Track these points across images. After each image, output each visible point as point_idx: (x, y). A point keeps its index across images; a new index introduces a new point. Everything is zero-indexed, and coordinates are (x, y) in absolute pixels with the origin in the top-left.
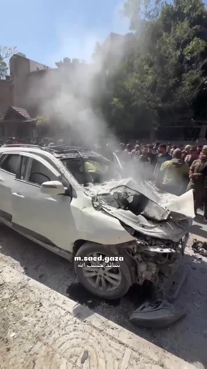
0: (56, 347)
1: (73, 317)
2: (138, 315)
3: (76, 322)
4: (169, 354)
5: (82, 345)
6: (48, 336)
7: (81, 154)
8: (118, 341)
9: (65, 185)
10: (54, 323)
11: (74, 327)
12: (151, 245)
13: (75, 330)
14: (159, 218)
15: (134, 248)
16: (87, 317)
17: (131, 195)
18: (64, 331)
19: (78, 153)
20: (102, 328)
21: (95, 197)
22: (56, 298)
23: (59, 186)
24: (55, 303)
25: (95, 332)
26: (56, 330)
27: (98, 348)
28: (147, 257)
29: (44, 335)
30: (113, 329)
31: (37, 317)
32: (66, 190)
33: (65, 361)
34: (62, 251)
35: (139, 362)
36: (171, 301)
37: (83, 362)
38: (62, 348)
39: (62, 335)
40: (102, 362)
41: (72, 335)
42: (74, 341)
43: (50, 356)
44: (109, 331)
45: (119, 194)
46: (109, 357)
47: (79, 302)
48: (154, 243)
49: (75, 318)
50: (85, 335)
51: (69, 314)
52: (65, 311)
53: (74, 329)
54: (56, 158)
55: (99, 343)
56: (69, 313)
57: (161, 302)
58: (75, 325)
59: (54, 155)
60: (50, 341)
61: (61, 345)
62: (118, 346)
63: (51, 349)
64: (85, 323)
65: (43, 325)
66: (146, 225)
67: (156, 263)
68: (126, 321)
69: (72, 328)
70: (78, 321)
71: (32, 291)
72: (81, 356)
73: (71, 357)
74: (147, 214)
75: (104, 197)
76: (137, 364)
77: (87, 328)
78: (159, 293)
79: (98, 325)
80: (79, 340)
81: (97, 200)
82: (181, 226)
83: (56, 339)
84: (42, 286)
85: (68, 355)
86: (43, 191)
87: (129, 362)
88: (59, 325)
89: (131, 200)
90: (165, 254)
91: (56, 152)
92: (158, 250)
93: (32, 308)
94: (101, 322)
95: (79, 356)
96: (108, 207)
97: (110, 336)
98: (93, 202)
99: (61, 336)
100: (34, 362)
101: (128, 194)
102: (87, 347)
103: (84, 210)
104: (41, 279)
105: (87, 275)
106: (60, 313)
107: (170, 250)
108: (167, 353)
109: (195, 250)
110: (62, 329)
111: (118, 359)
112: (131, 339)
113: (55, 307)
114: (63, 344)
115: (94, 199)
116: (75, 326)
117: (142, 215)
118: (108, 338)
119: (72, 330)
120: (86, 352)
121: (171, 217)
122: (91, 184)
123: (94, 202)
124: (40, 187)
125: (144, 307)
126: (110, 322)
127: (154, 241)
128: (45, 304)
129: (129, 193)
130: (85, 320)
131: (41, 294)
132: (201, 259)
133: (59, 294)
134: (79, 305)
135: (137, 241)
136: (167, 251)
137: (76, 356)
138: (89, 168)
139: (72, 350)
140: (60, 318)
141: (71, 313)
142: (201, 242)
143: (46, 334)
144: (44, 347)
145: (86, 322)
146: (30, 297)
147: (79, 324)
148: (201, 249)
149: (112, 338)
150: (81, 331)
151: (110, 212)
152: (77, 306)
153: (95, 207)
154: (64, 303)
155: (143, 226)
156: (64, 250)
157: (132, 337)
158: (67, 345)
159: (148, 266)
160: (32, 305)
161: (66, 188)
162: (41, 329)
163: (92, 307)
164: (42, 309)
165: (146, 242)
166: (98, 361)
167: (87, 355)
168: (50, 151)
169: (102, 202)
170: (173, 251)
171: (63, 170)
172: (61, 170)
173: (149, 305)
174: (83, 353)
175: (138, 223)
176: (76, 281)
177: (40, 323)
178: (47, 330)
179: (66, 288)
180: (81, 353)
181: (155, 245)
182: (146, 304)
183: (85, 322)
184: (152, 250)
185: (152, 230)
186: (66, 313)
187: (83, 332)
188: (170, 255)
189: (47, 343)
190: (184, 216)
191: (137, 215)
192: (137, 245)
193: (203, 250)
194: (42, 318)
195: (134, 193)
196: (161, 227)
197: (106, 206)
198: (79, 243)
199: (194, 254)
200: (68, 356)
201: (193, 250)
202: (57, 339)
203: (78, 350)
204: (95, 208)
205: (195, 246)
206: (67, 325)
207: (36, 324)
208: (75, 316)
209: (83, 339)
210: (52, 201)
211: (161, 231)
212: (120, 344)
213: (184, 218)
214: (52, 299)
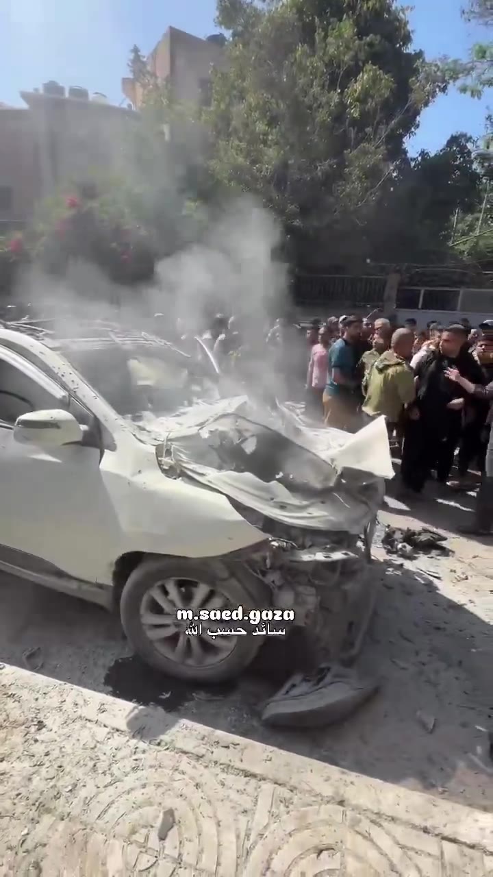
0: (91, 818)
1: (128, 738)
2: (283, 705)
3: (137, 750)
4: (353, 776)
5: (158, 800)
6: (67, 798)
7: (116, 340)
8: (243, 771)
9: (81, 419)
10: (82, 762)
11: (135, 762)
12: (303, 547)
13: (135, 769)
14: (318, 485)
15: (264, 559)
16: (163, 732)
17: (251, 436)
18: (110, 776)
19: (109, 336)
20: (202, 751)
21: (163, 444)
22: (81, 702)
23: (67, 422)
24: (79, 713)
25: (184, 764)
26: (87, 779)
27: (196, 796)
28: (294, 574)
29: (57, 797)
30: (227, 747)
31: (33, 756)
32: (85, 432)
33: (117, 844)
34: (85, 587)
35: (291, 807)
36: (349, 663)
37: (162, 838)
38: (107, 817)
39: (106, 786)
40: (209, 827)
41: (130, 781)
42: (138, 795)
43: (77, 844)
44: (220, 754)
45: (223, 436)
46: (224, 813)
48: (308, 543)
49: (134, 741)
50: (163, 775)
51: (118, 733)
52: (107, 730)
53: (133, 766)
54: (51, 349)
55: (197, 786)
56: (118, 730)
57: (329, 669)
58: (134, 757)
59: (42, 342)
60: (75, 807)
61: (105, 811)
62: (240, 782)
63: (79, 826)
64: (159, 748)
65: (52, 772)
66: (289, 504)
67: (312, 585)
68: (256, 724)
69: (129, 763)
70: (142, 745)
71: (12, 695)
72: (158, 823)
73: (133, 832)
74: (291, 477)
75: (183, 444)
76: (288, 813)
77: (166, 757)
78: (323, 648)
79: (189, 745)
80: (150, 790)
81: (168, 453)
82: (364, 499)
83: (89, 798)
84: (40, 679)
85: (124, 828)
86: (20, 438)
87: (269, 812)
88: (95, 766)
89: (250, 447)
90: (332, 565)
91: (48, 335)
92: (320, 556)
93: (17, 738)
94: (199, 737)
95: (152, 827)
96: (199, 468)
97: (221, 764)
98: (159, 459)
99: (102, 789)
100: (37, 867)
101: (245, 434)
102: (171, 802)
103: (139, 480)
104: (33, 662)
105: (153, 635)
106: (93, 737)
107: (346, 554)
109: (389, 547)
110: (104, 773)
111: (245, 811)
112: (270, 760)
113: (78, 725)
114: (109, 806)
115: (162, 450)
116: (136, 760)
117: (279, 480)
118: (218, 770)
119: (128, 769)
120: (170, 813)
121: (344, 481)
122: (147, 414)
123: (162, 456)
124: (11, 428)
125: (293, 686)
126: (220, 733)
127: (311, 536)
128: (53, 721)
129: (246, 430)
130: (158, 741)
131: (37, 699)
132: (402, 565)
133: (87, 693)
134: (142, 707)
135: (271, 542)
136: (338, 556)
137: (145, 827)
138: (139, 374)
139: (135, 815)
140: (95, 747)
141: (123, 731)
142: (400, 529)
143: (63, 793)
144: (61, 826)
145: (163, 744)
146: (8, 712)
147: (144, 752)
148: (400, 546)
149: (228, 768)
150: (151, 767)
151: (202, 480)
152: (136, 711)
154: (102, 710)
155: (283, 507)
156: (90, 583)
157: (270, 755)
158: (121, 806)
159: (297, 595)
160: (18, 730)
161: (84, 427)
162: (47, 784)
163: (174, 707)
164: (43, 735)
165: (291, 542)
166: (199, 826)
167: (171, 819)
168: (31, 332)
169: (181, 458)
170: (350, 554)
171: (73, 381)
172: (67, 380)
173: (305, 680)
174: (161, 815)
175: (271, 499)
176: (127, 653)
177: (43, 770)
178: (65, 783)
179: (101, 673)
180: (158, 817)
181: (310, 547)
182: (297, 678)
183: (159, 744)
184: (306, 557)
185: (304, 514)
186: (109, 733)
187: (156, 770)
188: (343, 563)
189: (69, 814)
190: (370, 475)
191: (268, 482)
192: (272, 550)
193: (404, 547)
194: (47, 757)
195: (255, 430)
196: (323, 505)
197: (193, 467)
198: (128, 562)
199: (388, 557)
200: (126, 832)
201: (385, 548)
202: (91, 799)
203: (149, 811)
204: (164, 471)
205: (389, 540)
206: (114, 760)
207: (34, 773)
208: (134, 737)
209: (158, 786)
210: (50, 462)
211: (326, 513)
212: (245, 776)
213: (371, 481)
214: (68, 706)
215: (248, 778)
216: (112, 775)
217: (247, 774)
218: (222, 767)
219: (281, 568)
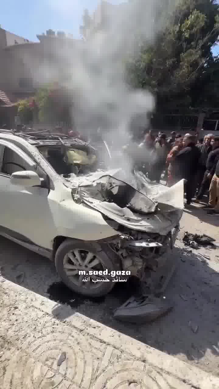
0: (30, 351)
1: (51, 318)
2: (123, 311)
3: (55, 323)
4: (152, 349)
5: (60, 347)
6: (21, 341)
7: (62, 141)
8: (100, 339)
9: (41, 176)
10: (30, 326)
11: (53, 329)
12: (137, 239)
13: (53, 332)
14: (145, 210)
15: (118, 243)
16: (67, 317)
17: (116, 186)
19: (59, 140)
20: (83, 328)
21: (76, 188)
22: (34, 299)
23: (33, 176)
24: (32, 304)
25: (75, 332)
26: (31, 333)
27: (77, 348)
28: (132, 252)
29: (18, 340)
30: (95, 328)
31: (11, 320)
32: (42, 181)
33: (39, 365)
34: (41, 249)
35: (120, 360)
36: (158, 295)
37: (59, 365)
38: (37, 351)
39: (39, 338)
40: (80, 363)
41: (49, 337)
42: (52, 344)
43: (23, 361)
44: (90, 330)
45: (102, 185)
46: (88, 357)
48: (139, 238)
49: (54, 320)
50: (63, 337)
51: (48, 315)
52: (43, 313)
53: (52, 330)
54: (31, 144)
55: (78, 343)
57: (147, 297)
58: (53, 327)
59: (28, 141)
60: (24, 346)
61: (37, 349)
62: (98, 344)
63: (25, 354)
64: (64, 324)
65: (17, 329)
66: (131, 218)
67: (142, 258)
68: (111, 318)
69: (50, 329)
70: (57, 322)
71: (6, 293)
72: (58, 358)
73: (47, 360)
74: (133, 206)
75: (87, 188)
76: (118, 362)
77: (66, 327)
78: (147, 287)
79: (78, 324)
80: (57, 342)
81: (78, 193)
82: (170, 218)
83: (30, 342)
86: (13, 182)
87: (109, 360)
88: (35, 328)
89: (115, 191)
90: (152, 248)
91: (31, 138)
92: (144, 244)
93: (5, 312)
94: (83, 321)
95: (55, 359)
96: (91, 199)
97: (91, 335)
98: (73, 194)
99: (37, 339)
100: (4, 369)
101: (113, 185)
102: (65, 349)
103: (63, 203)
104: (18, 280)
105: (69, 273)
106: (37, 315)
107: (157, 244)
108: (150, 348)
109: (186, 242)
110: (39, 332)
111: (98, 358)
112: (113, 336)
113: (31, 309)
114: (38, 347)
115: (74, 191)
116: (53, 328)
117: (128, 207)
118: (89, 337)
119: (49, 331)
120: (64, 354)
121: (159, 209)
122: (73, 175)
123: (75, 194)
124: (9, 178)
125: (130, 303)
126: (92, 321)
127: (140, 235)
128: (22, 306)
129: (114, 183)
130: (64, 321)
131: (16, 296)
132: (191, 251)
133: (38, 296)
134: (59, 305)
135: (121, 235)
136: (153, 245)
137: (52, 359)
138: (74, 158)
139: (49, 352)
140: (37, 320)
141: (50, 315)
142: (192, 234)
143: (21, 338)
144: (17, 352)
145: (66, 322)
146: (3, 300)
147: (57, 325)
148: (191, 242)
149: (93, 337)
150: (59, 332)
151: (92, 205)
152: (56, 306)
153: (76, 200)
154: (42, 304)
155: (129, 220)
156: (44, 248)
157: (114, 334)
158: (44, 347)
159: (133, 262)
160: (6, 309)
161: (42, 179)
162: (14, 334)
164: (17, 312)
165: (131, 236)
166: (76, 363)
167: (64, 357)
168: (24, 137)
169: (84, 195)
170: (160, 245)
171: (39, 159)
172: (36, 158)
173: (135, 300)
174: (60, 355)
175: (123, 216)
176: (58, 280)
177: (14, 327)
178: (23, 333)
179: (46, 288)
181: (141, 239)
182: (131, 299)
183: (64, 322)
184: (137, 244)
185: (138, 224)
186: (44, 314)
187: (61, 333)
188: (157, 249)
189: (21, 348)
190: (171, 207)
191: (123, 208)
192: (121, 240)
193: (194, 243)
194: (16, 322)
195: (118, 183)
196: (149, 220)
197: (88, 199)
198: (59, 240)
199: (185, 247)
200: (44, 359)
201: (184, 243)
202: (31, 343)
203: (55, 352)
204: (74, 200)
205: (186, 239)
206: (44, 326)
207: (9, 328)
208: (54, 318)
209: (61, 341)
210: (27, 194)
211: (148, 224)
212: (101, 342)
213: (172, 210)
214: (29, 300)
215: (102, 343)
216: (42, 333)
217: (101, 341)
218: (91, 336)
219: (127, 248)
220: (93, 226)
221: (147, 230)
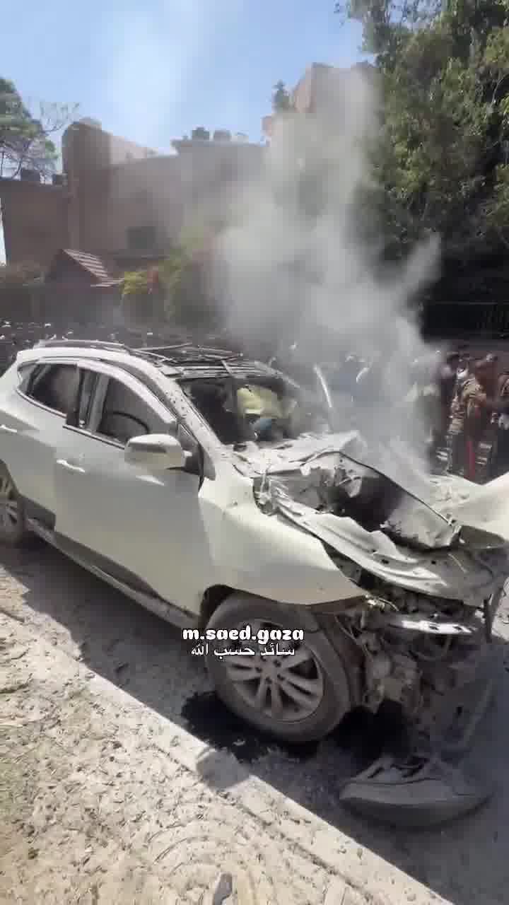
0: (150, 855)
1: (193, 782)
2: (364, 790)
3: (204, 796)
5: (217, 859)
6: (131, 829)
7: (228, 368)
8: (312, 855)
9: (186, 446)
10: (148, 795)
11: (200, 809)
12: (404, 611)
13: (199, 817)
14: (430, 543)
15: (359, 618)
16: (231, 784)
17: (356, 478)
18: (173, 817)
19: (222, 365)
20: (268, 817)
21: (262, 478)
22: (155, 728)
23: (172, 448)
24: (152, 741)
25: (250, 827)
26: (152, 813)
27: (257, 869)
28: (391, 640)
29: (122, 824)
30: (298, 822)
31: (106, 773)
32: (188, 459)
33: (171, 896)
34: (173, 611)
36: (450, 758)
38: (165, 861)
39: (168, 827)
41: (192, 828)
42: (197, 846)
43: (134, 879)
44: (287, 827)
45: (323, 474)
47: (211, 743)
48: (412, 608)
49: (201, 786)
50: (226, 833)
51: (187, 773)
52: (177, 766)
53: (198, 813)
54: (166, 376)
55: (260, 857)
56: (187, 770)
57: (426, 760)
58: (200, 804)
59: (160, 368)
60: (137, 842)
61: (164, 855)
62: (307, 868)
63: (139, 863)
64: (225, 801)
65: (121, 797)
66: (393, 559)
67: (415, 658)
68: (333, 803)
69: (193, 809)
70: (210, 793)
71: (96, 706)
72: (214, 886)
73: (189, 888)
74: (397, 528)
75: (284, 479)
77: (232, 813)
78: (421, 733)
79: (258, 806)
80: (211, 844)
81: (266, 488)
82: (486, 564)
83: (151, 835)
84: (124, 697)
85: (180, 880)
86: (131, 459)
88: (161, 801)
89: (355, 490)
90: (441, 639)
91: (166, 362)
92: (424, 626)
93: (95, 751)
94: (268, 800)
95: (208, 888)
96: (296, 507)
97: (289, 840)
98: (256, 492)
99: (164, 829)
100: (95, 890)
101: (348, 475)
102: (231, 866)
103: (234, 512)
104: (119, 675)
105: (234, 675)
106: (163, 770)
107: (458, 628)
108: (441, 901)
110: (169, 812)
112: (344, 852)
113: (151, 753)
114: (169, 850)
115: (258, 485)
116: (200, 807)
117: (384, 531)
118: (284, 844)
119: (192, 815)
120: (228, 879)
121: (462, 541)
122: (251, 444)
123: (259, 490)
124: (123, 449)
125: (379, 771)
126: (291, 804)
127: (414, 601)
128: (129, 742)
129: (351, 471)
130: (225, 793)
131: (117, 716)
133: (165, 722)
134: (212, 750)
135: (367, 599)
136: (447, 628)
137: (201, 886)
139: (193, 868)
140: (164, 781)
141: (192, 772)
143: (129, 822)
144: (122, 855)
145: (230, 797)
146: (91, 721)
147: (210, 800)
149: (296, 847)
150: (216, 819)
151: (298, 520)
152: (206, 754)
153: (262, 505)
154: (175, 743)
155: (385, 561)
156: (178, 608)
157: (346, 847)
158: (180, 854)
159: (394, 666)
160: (96, 743)
161: (188, 454)
162: (114, 808)
164: (119, 754)
165: (390, 603)
167: (228, 888)
168: (152, 359)
169: (279, 493)
170: (465, 630)
171: (183, 408)
172: (178, 407)
173: (393, 766)
174: (219, 879)
175: (372, 551)
176: (208, 688)
177: (113, 790)
178: (133, 810)
179: (181, 703)
180: (215, 878)
181: (415, 612)
182: (385, 761)
183: (226, 797)
184: (408, 624)
185: (410, 574)
186: (178, 770)
187: (220, 824)
188: (455, 638)
189: (130, 846)
190: (497, 538)
191: (370, 531)
192: (369, 609)
194: (120, 779)
195: (361, 472)
196: (433, 566)
197: (290, 504)
198: (217, 595)
200: (182, 886)
202: (153, 836)
203: (208, 870)
204: (262, 507)
206: (180, 801)
207: (105, 792)
208: (202, 781)
209: (219, 843)
210: (154, 483)
211: (434, 576)
212: (314, 863)
213: (497, 546)
214: (144, 731)
215: (316, 867)
216: (176, 817)
217: (316, 861)
218: (290, 843)
219: (378, 631)
220: (300, 570)
221: (429, 590)
